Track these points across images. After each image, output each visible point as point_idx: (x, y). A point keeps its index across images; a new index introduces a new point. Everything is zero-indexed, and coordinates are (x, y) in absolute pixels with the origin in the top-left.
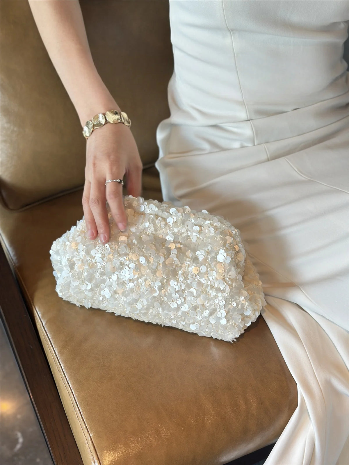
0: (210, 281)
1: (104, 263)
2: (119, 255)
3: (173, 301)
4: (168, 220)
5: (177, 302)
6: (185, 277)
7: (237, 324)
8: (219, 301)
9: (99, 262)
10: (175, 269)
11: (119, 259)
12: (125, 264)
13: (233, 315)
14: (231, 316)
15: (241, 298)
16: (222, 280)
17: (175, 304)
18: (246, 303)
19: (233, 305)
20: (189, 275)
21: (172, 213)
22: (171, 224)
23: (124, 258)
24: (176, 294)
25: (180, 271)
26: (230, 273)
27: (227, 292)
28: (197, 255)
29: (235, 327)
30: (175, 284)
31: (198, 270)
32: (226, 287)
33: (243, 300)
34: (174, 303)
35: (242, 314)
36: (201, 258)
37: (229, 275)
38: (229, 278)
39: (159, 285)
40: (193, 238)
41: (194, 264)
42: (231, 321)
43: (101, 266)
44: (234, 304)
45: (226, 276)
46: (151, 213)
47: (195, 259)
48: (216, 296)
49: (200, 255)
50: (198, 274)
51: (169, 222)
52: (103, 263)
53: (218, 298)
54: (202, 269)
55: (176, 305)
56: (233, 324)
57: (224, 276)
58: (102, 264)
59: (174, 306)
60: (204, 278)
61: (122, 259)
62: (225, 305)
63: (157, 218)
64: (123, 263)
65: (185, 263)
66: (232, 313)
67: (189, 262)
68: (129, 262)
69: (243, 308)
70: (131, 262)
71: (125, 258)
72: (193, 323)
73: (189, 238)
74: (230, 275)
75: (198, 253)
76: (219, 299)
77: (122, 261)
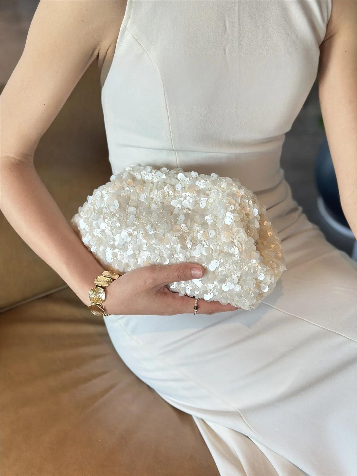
0: (219, 246)
2: (127, 226)
4: (176, 187)
6: (194, 243)
7: (252, 290)
8: (230, 266)
10: (182, 235)
11: (127, 230)
13: (246, 281)
14: (245, 281)
15: (253, 261)
16: (231, 243)
18: (259, 266)
19: (245, 269)
20: (198, 240)
21: (180, 178)
22: (179, 190)
23: (132, 229)
25: (189, 237)
26: (239, 235)
27: (236, 256)
28: (206, 220)
29: (251, 293)
32: (235, 251)
33: (255, 263)
35: (257, 279)
36: (210, 222)
37: (237, 237)
38: (238, 241)
39: (168, 253)
40: (201, 204)
41: (203, 229)
42: (245, 286)
43: (111, 239)
45: (234, 238)
46: (159, 181)
47: (204, 224)
49: (209, 219)
51: (178, 188)
54: (210, 234)
56: (247, 290)
57: (233, 238)
60: (213, 243)
63: (165, 186)
64: (132, 234)
65: (194, 228)
66: (244, 278)
67: (198, 226)
68: (136, 232)
69: (255, 272)
70: (139, 232)
73: (198, 203)
74: (239, 237)
75: (207, 218)
77: (130, 231)
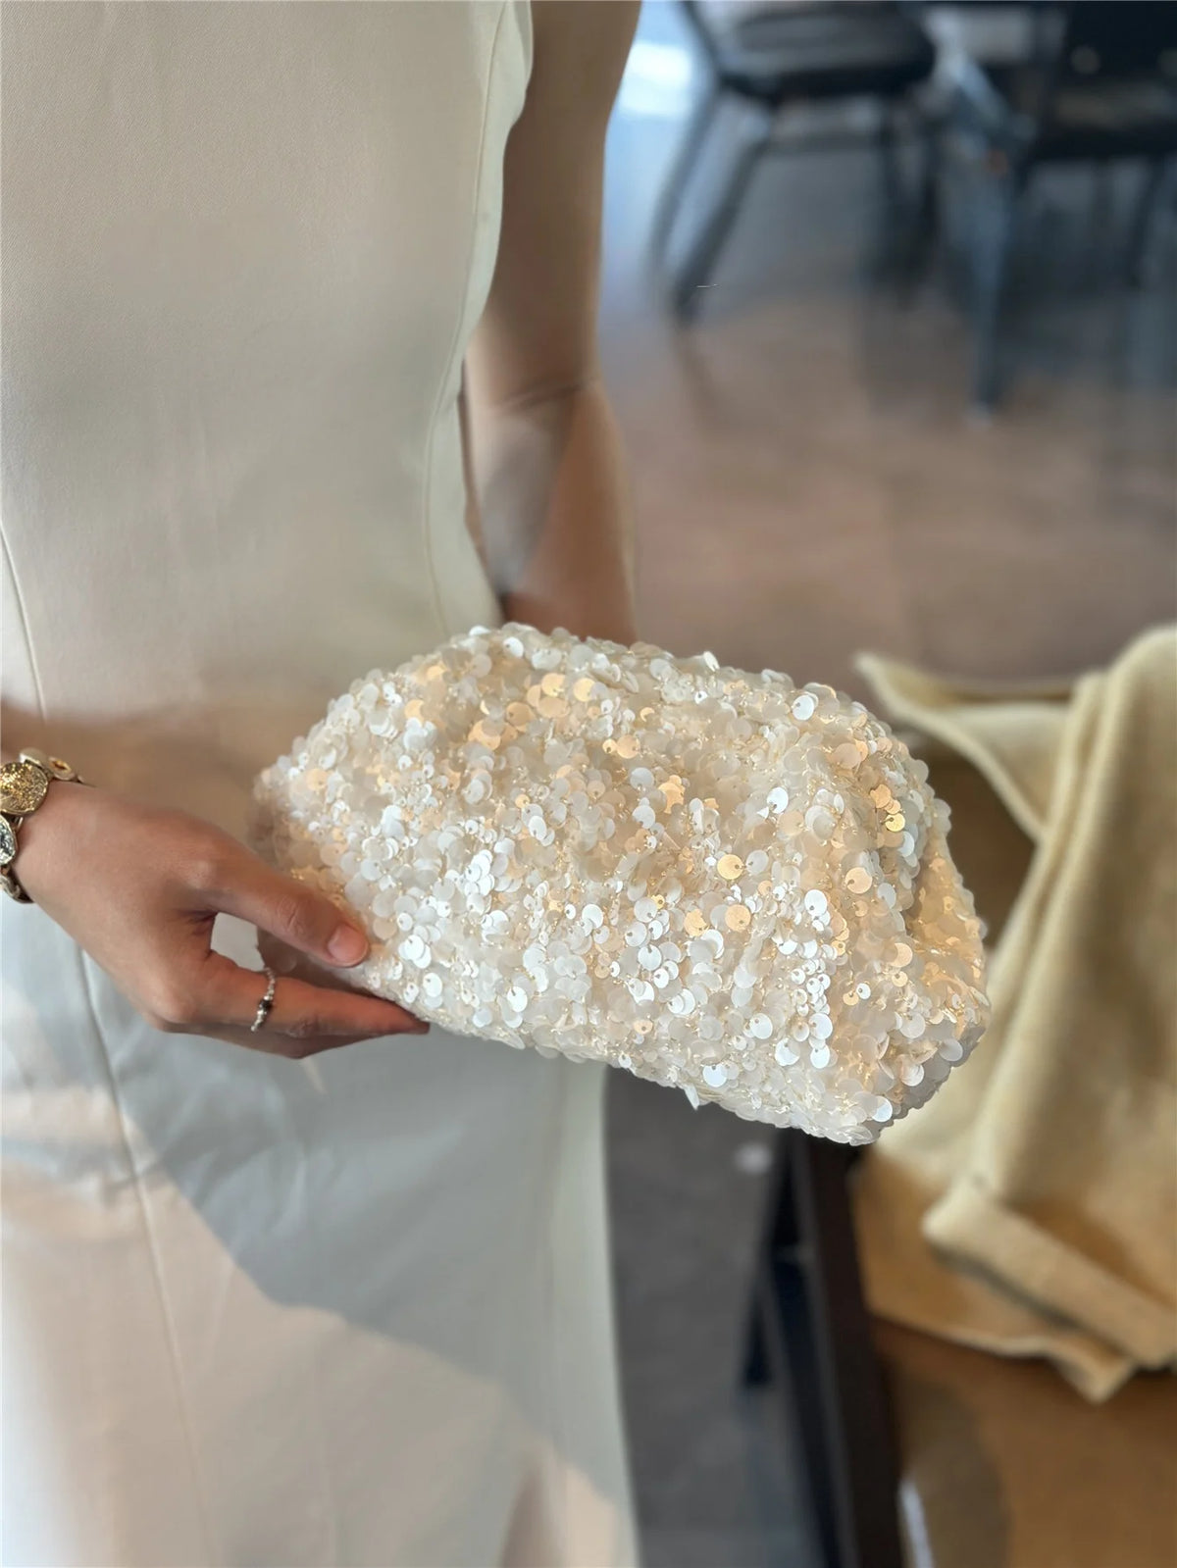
0: (778, 903)
1: (411, 841)
2: (461, 809)
3: (640, 977)
5: (656, 980)
6: (691, 888)
8: (808, 977)
9: (393, 837)
11: (462, 823)
12: (480, 843)
13: (858, 1033)
14: (850, 1034)
15: (890, 969)
17: (649, 987)
18: (908, 988)
19: (858, 992)
20: (706, 882)
23: (479, 822)
24: (650, 951)
27: (838, 942)
29: (867, 1079)
30: (649, 915)
31: (737, 867)
32: (834, 924)
33: (897, 976)
34: (645, 987)
41: (725, 845)
42: (851, 1054)
43: (400, 850)
44: (861, 991)
48: (798, 960)
50: (737, 881)
52: (406, 840)
53: (803, 967)
54: (751, 864)
55: (649, 994)
56: (860, 1069)
58: (404, 845)
59: (644, 994)
60: (756, 895)
61: (470, 824)
62: (831, 991)
64: (476, 838)
65: (694, 841)
67: (708, 837)
68: (495, 833)
69: (894, 1006)
70: (503, 833)
71: (482, 818)
72: (714, 1063)
76: (807, 970)
77: (470, 830)
